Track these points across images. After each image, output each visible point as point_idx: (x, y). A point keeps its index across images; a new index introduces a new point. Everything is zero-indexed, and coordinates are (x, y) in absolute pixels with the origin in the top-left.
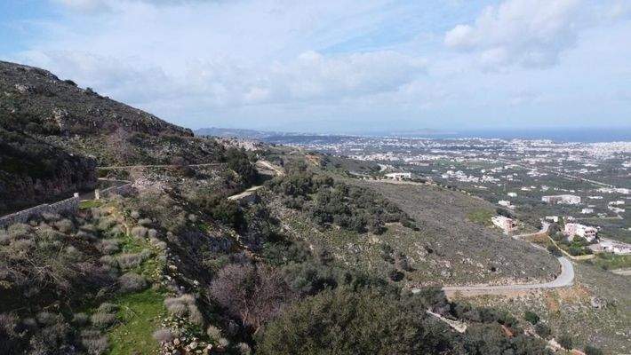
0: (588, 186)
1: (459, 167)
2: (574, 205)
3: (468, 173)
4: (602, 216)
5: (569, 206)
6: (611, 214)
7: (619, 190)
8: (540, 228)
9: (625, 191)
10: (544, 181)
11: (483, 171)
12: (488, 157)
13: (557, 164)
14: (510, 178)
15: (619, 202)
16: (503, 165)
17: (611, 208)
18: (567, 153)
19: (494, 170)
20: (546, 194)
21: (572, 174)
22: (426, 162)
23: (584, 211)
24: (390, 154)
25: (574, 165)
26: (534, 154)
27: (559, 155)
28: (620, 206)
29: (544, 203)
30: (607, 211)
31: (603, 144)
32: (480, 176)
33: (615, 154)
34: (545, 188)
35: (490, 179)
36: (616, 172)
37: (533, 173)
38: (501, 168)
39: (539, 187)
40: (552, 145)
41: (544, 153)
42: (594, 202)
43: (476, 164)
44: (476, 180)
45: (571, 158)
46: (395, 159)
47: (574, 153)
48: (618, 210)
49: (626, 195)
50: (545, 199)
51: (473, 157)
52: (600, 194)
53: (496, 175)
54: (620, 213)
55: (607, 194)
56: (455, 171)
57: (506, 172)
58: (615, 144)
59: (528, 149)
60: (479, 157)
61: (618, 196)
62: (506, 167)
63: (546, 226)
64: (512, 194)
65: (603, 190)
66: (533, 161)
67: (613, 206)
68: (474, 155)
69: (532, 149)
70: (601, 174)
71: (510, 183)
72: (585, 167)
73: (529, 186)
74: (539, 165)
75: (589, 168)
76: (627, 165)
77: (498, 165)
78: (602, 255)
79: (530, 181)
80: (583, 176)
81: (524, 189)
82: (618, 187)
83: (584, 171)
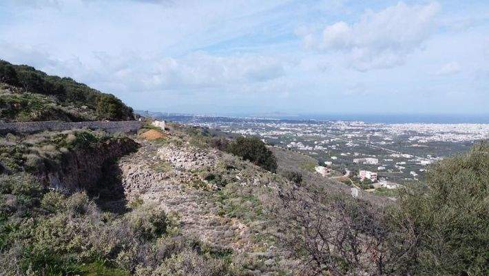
0: (385, 153)
1: (299, 140)
2: (373, 165)
3: (305, 144)
4: (390, 171)
5: (370, 165)
6: (396, 170)
7: (404, 156)
8: (344, 173)
9: (408, 156)
10: (356, 149)
11: (316, 143)
12: (320, 133)
13: (366, 138)
14: (334, 147)
15: (402, 163)
16: (330, 139)
17: (397, 167)
18: (374, 131)
19: (323, 142)
20: (357, 157)
21: (375, 145)
22: (275, 136)
23: (379, 168)
24: (249, 130)
25: (377, 139)
26: (350, 131)
27: (368, 132)
28: (402, 165)
29: (355, 163)
30: (394, 168)
31: (398, 125)
32: (314, 146)
33: (405, 132)
34: (356, 154)
35: (320, 148)
36: (404, 144)
37: (349, 144)
39: (353, 153)
40: (365, 125)
41: (358, 130)
42: (387, 162)
43: (312, 137)
44: (310, 148)
45: (376, 134)
46: (254, 133)
47: (378, 131)
49: (408, 159)
50: (356, 161)
51: (309, 133)
52: (392, 158)
53: (324, 146)
54: (402, 170)
55: (396, 158)
56: (296, 142)
57: (331, 144)
58: (406, 125)
59: (348, 128)
60: (314, 132)
61: (403, 159)
62: (332, 140)
63: (348, 172)
64: (334, 158)
65: (394, 155)
66: (350, 136)
68: (310, 131)
69: (350, 128)
70: (394, 145)
71: (334, 150)
73: (346, 152)
74: (353, 138)
75: (387, 141)
76: (412, 139)
77: (326, 138)
78: (379, 189)
79: (347, 149)
80: (382, 146)
81: (342, 154)
82: (404, 153)
83: (383, 143)
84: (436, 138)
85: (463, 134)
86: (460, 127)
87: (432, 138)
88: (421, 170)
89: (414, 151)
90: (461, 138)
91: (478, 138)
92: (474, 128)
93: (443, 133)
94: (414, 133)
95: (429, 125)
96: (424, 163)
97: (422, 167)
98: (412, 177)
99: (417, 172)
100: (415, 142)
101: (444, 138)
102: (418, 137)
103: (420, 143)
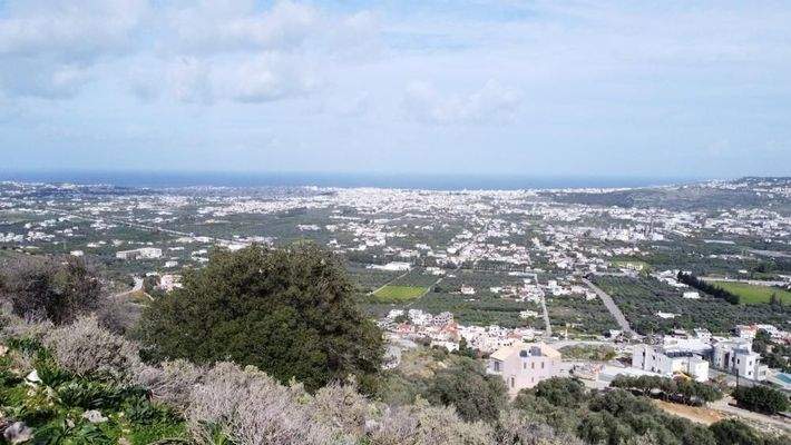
0: (166, 237)
2: (155, 259)
3: (4, 230)
4: (186, 268)
5: (149, 261)
6: (196, 264)
7: (199, 239)
8: (133, 285)
9: (205, 239)
11: (28, 226)
12: (32, 207)
13: (126, 213)
14: (68, 232)
15: (202, 252)
16: (56, 217)
17: (195, 259)
18: (136, 200)
19: (43, 224)
20: (121, 248)
21: (146, 224)
23: (168, 265)
25: (147, 214)
26: (95, 202)
27: (127, 203)
28: (203, 255)
29: (120, 260)
30: (192, 262)
31: (174, 189)
32: (25, 232)
33: (189, 200)
34: (117, 243)
35: (39, 235)
36: (193, 220)
37: (98, 225)
38: (53, 221)
39: (109, 242)
40: (117, 190)
41: (108, 200)
42: (176, 253)
43: (16, 216)
44: (19, 238)
45: (142, 206)
47: (144, 200)
48: (202, 260)
49: (206, 244)
50: (120, 255)
51: (8, 208)
52: (180, 244)
53: (48, 230)
54: (205, 263)
55: (187, 244)
57: (63, 226)
59: (86, 195)
60: (17, 206)
61: (200, 245)
62: (61, 220)
63: (139, 283)
64: (76, 253)
65: (183, 240)
66: (95, 210)
67: (197, 255)
68: (10, 205)
69: (91, 196)
70: (178, 222)
71: (69, 239)
72: (160, 216)
73: (96, 241)
74: (103, 214)
75: (164, 217)
76: (203, 211)
77: (48, 217)
79: (97, 235)
80: (159, 225)
81: (91, 245)
82: (198, 236)
83: (159, 220)
84: (237, 209)
85: (270, 200)
86: (264, 191)
87: (231, 209)
89: (212, 231)
90: (271, 207)
91: (291, 206)
96: (233, 248)
100: (210, 216)
101: (248, 208)
102: (212, 209)
103: (217, 218)
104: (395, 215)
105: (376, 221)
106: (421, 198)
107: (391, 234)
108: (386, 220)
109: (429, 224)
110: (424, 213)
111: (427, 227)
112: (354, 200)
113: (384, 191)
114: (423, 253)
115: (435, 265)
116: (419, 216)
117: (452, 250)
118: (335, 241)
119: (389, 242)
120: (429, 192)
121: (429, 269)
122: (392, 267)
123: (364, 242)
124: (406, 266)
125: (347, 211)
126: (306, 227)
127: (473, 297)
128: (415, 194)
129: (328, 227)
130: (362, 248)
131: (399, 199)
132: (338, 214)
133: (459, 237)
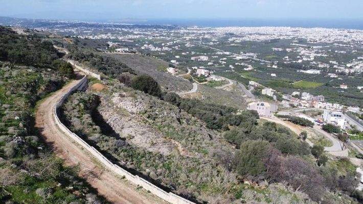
0: (213, 51)
1: (150, 42)
2: (205, 61)
3: (155, 46)
4: (216, 66)
5: (203, 61)
6: (220, 64)
7: (225, 53)
8: (187, 71)
9: (228, 53)
10: (193, 49)
11: (163, 44)
12: (165, 36)
13: (199, 40)
14: (176, 48)
15: (224, 59)
16: (173, 40)
17: (220, 62)
18: (204, 33)
19: (168, 44)
20: (194, 56)
21: (206, 45)
22: (131, 39)
23: (209, 64)
24: (109, 34)
25: (207, 40)
27: (200, 34)
28: (225, 61)
29: (192, 61)
32: (161, 47)
33: (226, 34)
34: (193, 53)
35: (166, 49)
36: (225, 43)
37: (188, 45)
38: (172, 42)
39: (190, 52)
40: (198, 29)
42: (214, 59)
43: (159, 40)
44: (159, 49)
45: (206, 36)
46: (113, 37)
47: (208, 33)
48: (223, 62)
50: (193, 58)
51: (157, 36)
52: (218, 55)
53: (170, 47)
54: (224, 64)
55: (220, 55)
56: (148, 45)
57: (174, 45)
58: (227, 28)
59: (185, 31)
60: (161, 36)
61: (224, 56)
62: (175, 42)
63: (189, 71)
64: (177, 57)
65: (219, 53)
66: (188, 38)
67: (221, 60)
68: (158, 35)
69: (187, 31)
70: (219, 45)
71: (177, 50)
72: (212, 41)
73: (185, 52)
74: (190, 40)
75: (214, 42)
76: (231, 40)
77: (170, 41)
78: (210, 82)
79: (185, 49)
80: (211, 46)
81: (183, 54)
82: (225, 51)
83: (211, 43)
84: (246, 38)
85: (264, 34)
86: (262, 29)
87: (244, 39)
88: (236, 64)
89: (232, 49)
90: (262, 38)
91: (273, 37)
92: (270, 29)
93: (251, 34)
94: (232, 35)
95: (242, 28)
96: (238, 58)
97: (237, 61)
98: (231, 69)
99: (234, 65)
100: (233, 42)
101: (252, 38)
102: (235, 38)
103: (236, 43)
104: (327, 44)
105: (314, 47)
106: (348, 34)
107: (319, 55)
108: (321, 47)
109: (345, 50)
110: (345, 43)
111: (342, 52)
112: (308, 35)
113: (328, 30)
114: (332, 65)
115: (334, 72)
116: (341, 45)
117: (349, 65)
118: (287, 57)
119: (316, 59)
120: (355, 30)
121: (329, 74)
122: (309, 72)
123: (302, 58)
124: (318, 72)
125: (301, 41)
126: (276, 49)
127: (344, 90)
128: (346, 32)
129: (287, 50)
130: (300, 61)
131: (334, 35)
132: (296, 43)
133: (358, 58)
